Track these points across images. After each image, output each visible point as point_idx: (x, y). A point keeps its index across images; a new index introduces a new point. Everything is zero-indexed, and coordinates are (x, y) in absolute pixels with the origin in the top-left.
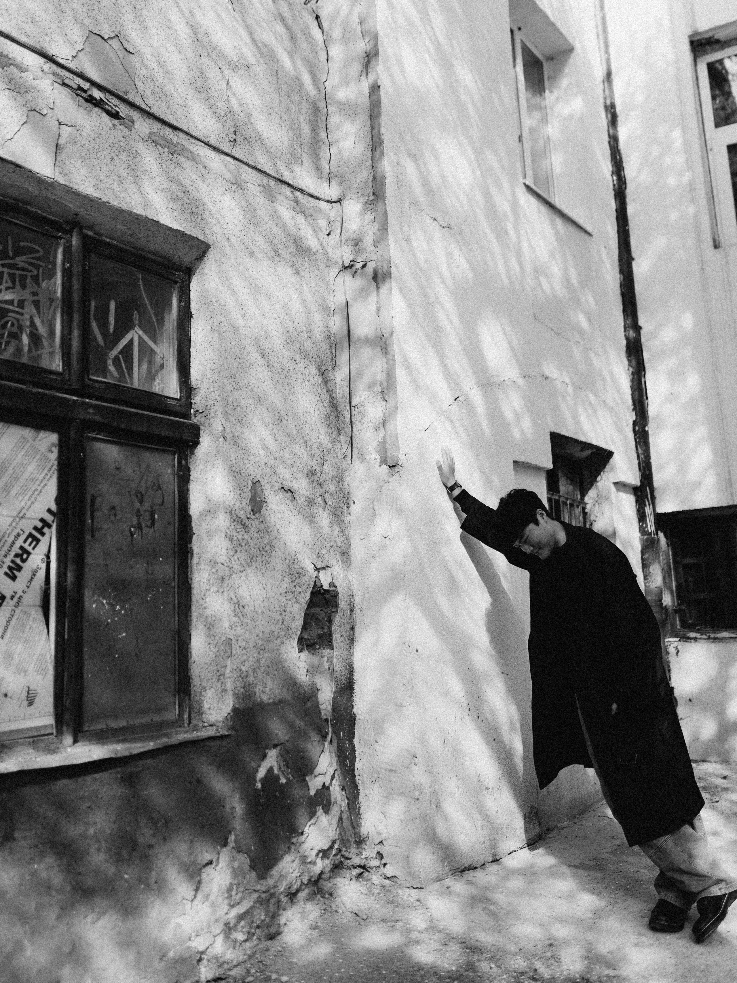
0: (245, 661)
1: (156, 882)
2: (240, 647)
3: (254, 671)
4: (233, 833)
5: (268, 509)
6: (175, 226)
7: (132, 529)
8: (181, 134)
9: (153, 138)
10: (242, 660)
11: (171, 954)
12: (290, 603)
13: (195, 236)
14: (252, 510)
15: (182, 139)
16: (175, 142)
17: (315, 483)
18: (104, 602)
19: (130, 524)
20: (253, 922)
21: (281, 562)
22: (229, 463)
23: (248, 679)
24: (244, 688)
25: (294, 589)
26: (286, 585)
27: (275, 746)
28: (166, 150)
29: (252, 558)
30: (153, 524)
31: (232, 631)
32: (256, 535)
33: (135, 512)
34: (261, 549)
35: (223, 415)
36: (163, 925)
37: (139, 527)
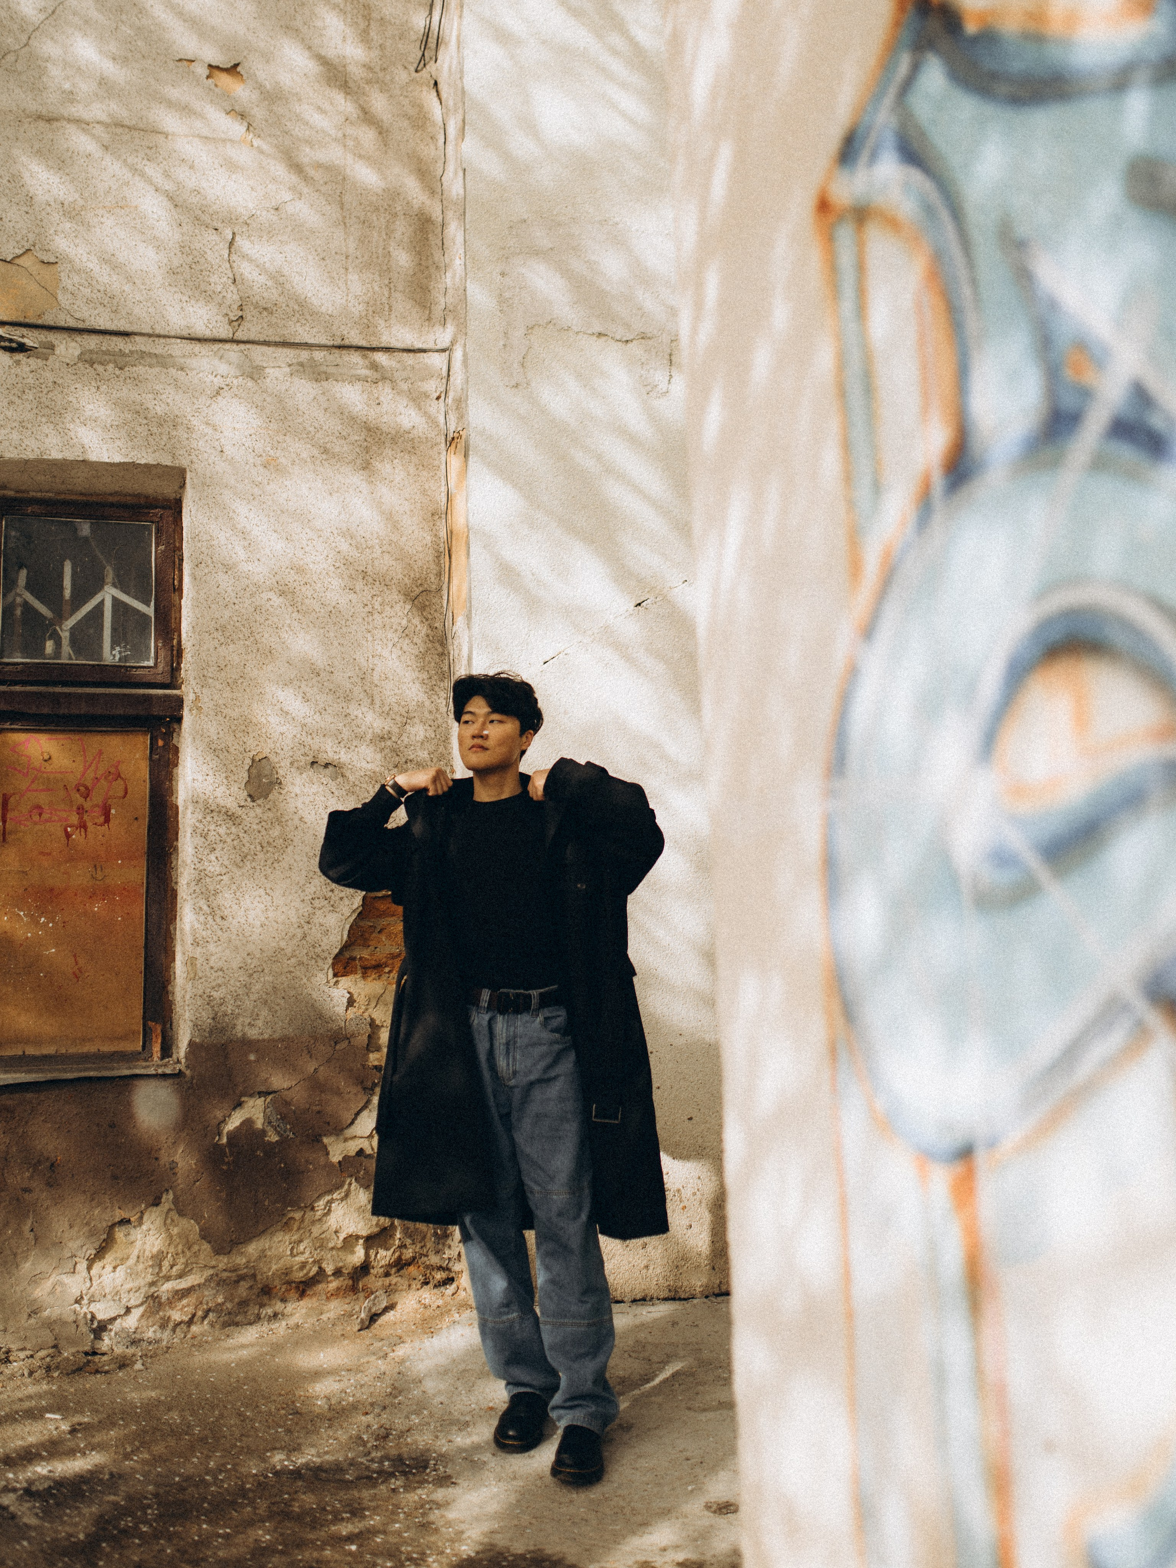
0: (220, 986)
1: (32, 1230)
2: (212, 968)
3: (237, 997)
4: (171, 1192)
5: (283, 792)
6: (118, 459)
7: (69, 829)
8: (137, 338)
9: (87, 357)
10: (214, 984)
11: (46, 1313)
12: (318, 913)
13: (155, 463)
14: (250, 796)
15: (140, 344)
16: (127, 351)
17: (387, 751)
18: (22, 913)
19: (65, 823)
20: (201, 1303)
21: (305, 859)
22: (207, 740)
23: (223, 1008)
24: (213, 1019)
25: (330, 894)
26: (314, 889)
27: (261, 1094)
28: (111, 367)
29: (245, 857)
30: (107, 820)
31: (199, 949)
32: (255, 827)
33: (75, 808)
34: (265, 845)
35: (198, 680)
36: (36, 1279)
37: (83, 826)
